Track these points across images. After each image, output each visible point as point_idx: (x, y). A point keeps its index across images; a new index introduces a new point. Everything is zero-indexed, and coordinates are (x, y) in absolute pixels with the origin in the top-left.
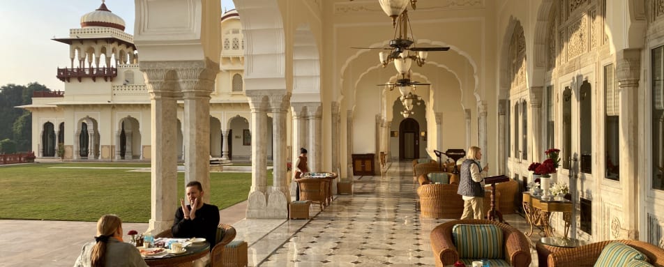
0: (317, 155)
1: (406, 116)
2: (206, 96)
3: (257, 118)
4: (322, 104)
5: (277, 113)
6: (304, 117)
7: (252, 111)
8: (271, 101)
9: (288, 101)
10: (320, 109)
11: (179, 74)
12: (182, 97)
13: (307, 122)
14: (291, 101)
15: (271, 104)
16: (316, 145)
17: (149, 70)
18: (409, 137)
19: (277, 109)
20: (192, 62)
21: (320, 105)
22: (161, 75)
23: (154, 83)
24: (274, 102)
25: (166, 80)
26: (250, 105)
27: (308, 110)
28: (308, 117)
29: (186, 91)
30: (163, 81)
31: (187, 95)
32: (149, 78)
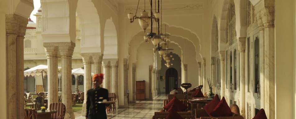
0: (116, 87)
1: (168, 66)
2: (70, 57)
3: (86, 67)
4: (118, 60)
5: (96, 64)
6: (109, 67)
7: (84, 63)
8: (93, 59)
9: (102, 58)
10: (118, 62)
11: (60, 48)
12: (60, 57)
13: (110, 69)
14: (103, 58)
15: (94, 60)
16: (115, 81)
17: (47, 46)
18: (172, 79)
19: (96, 63)
20: (65, 43)
21: (117, 60)
22: (52, 48)
23: (49, 52)
24: (95, 59)
25: (54, 50)
26: (83, 60)
27: (111, 63)
28: (111, 66)
29: (62, 55)
30: (53, 51)
31: (63, 57)
32: (47, 50)
